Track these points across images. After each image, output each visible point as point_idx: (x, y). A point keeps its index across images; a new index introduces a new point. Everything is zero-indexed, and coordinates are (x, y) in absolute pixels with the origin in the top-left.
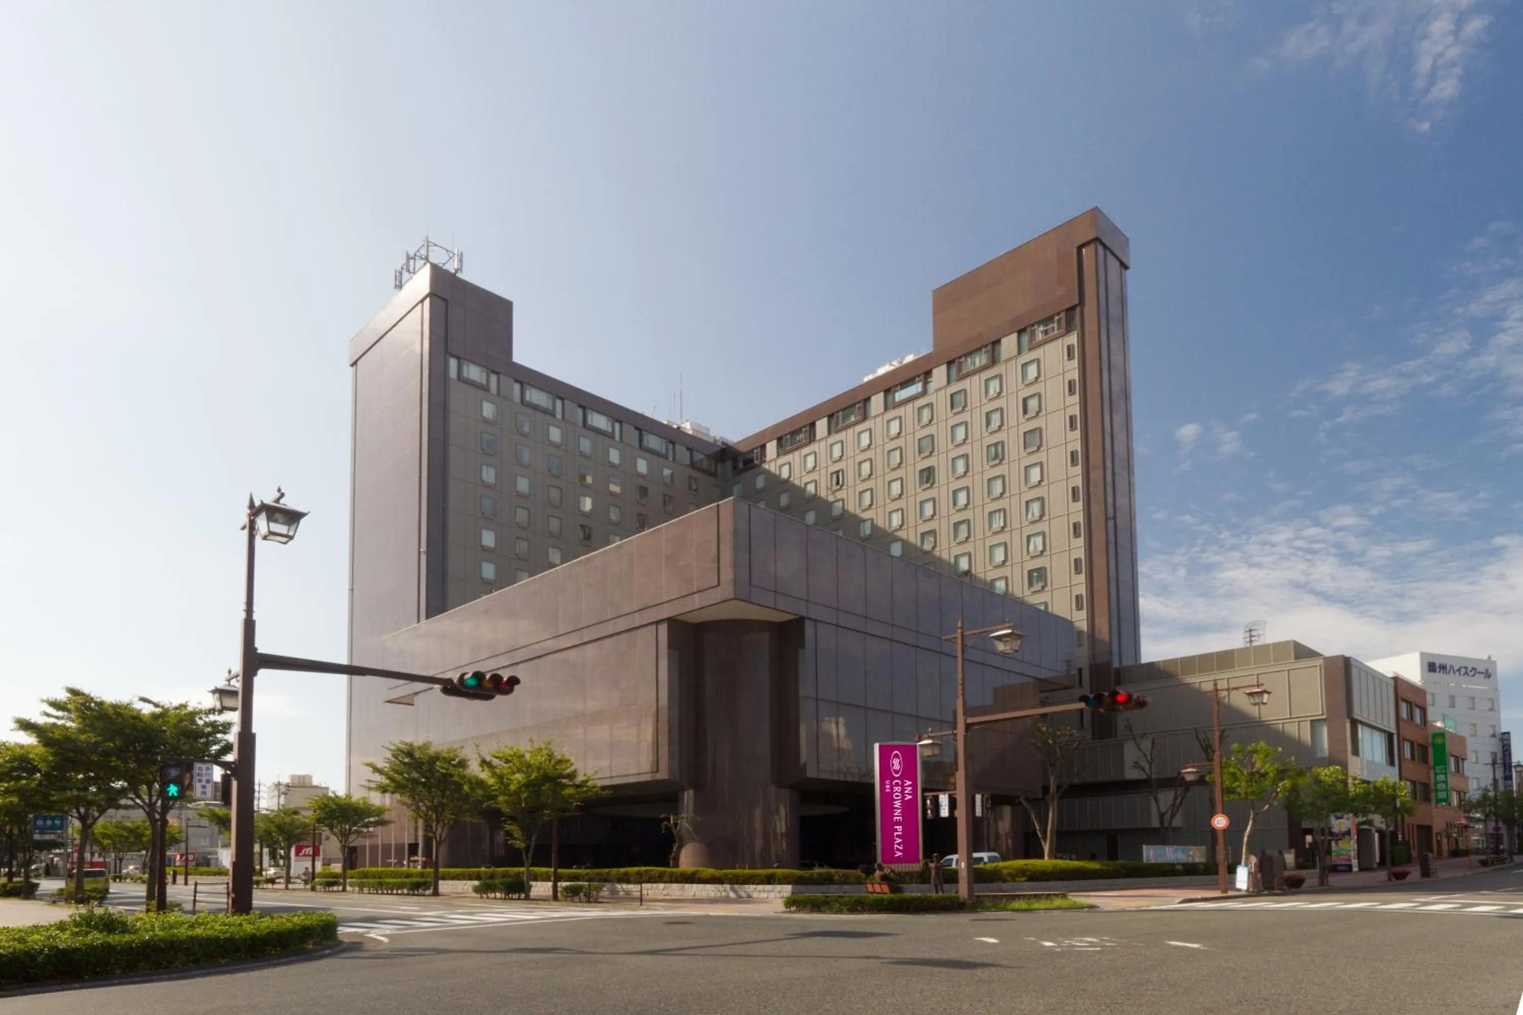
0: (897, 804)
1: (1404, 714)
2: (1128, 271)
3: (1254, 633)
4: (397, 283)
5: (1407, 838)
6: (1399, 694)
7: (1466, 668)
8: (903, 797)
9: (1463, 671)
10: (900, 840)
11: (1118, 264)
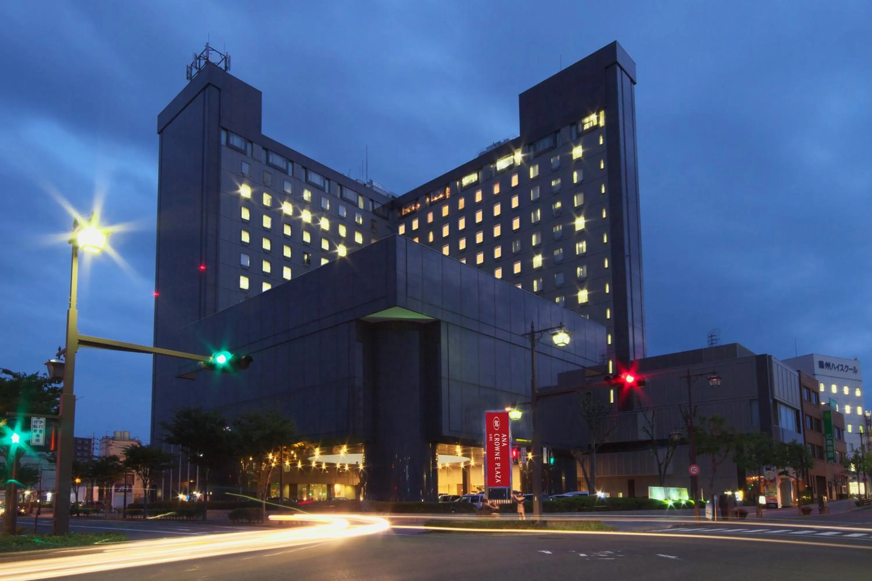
0: (497, 449)
1: (805, 397)
2: (635, 86)
3: (714, 338)
4: (189, 76)
5: (810, 486)
6: (802, 382)
7: (842, 365)
8: (501, 444)
9: (840, 368)
10: (499, 472)
11: (629, 80)
